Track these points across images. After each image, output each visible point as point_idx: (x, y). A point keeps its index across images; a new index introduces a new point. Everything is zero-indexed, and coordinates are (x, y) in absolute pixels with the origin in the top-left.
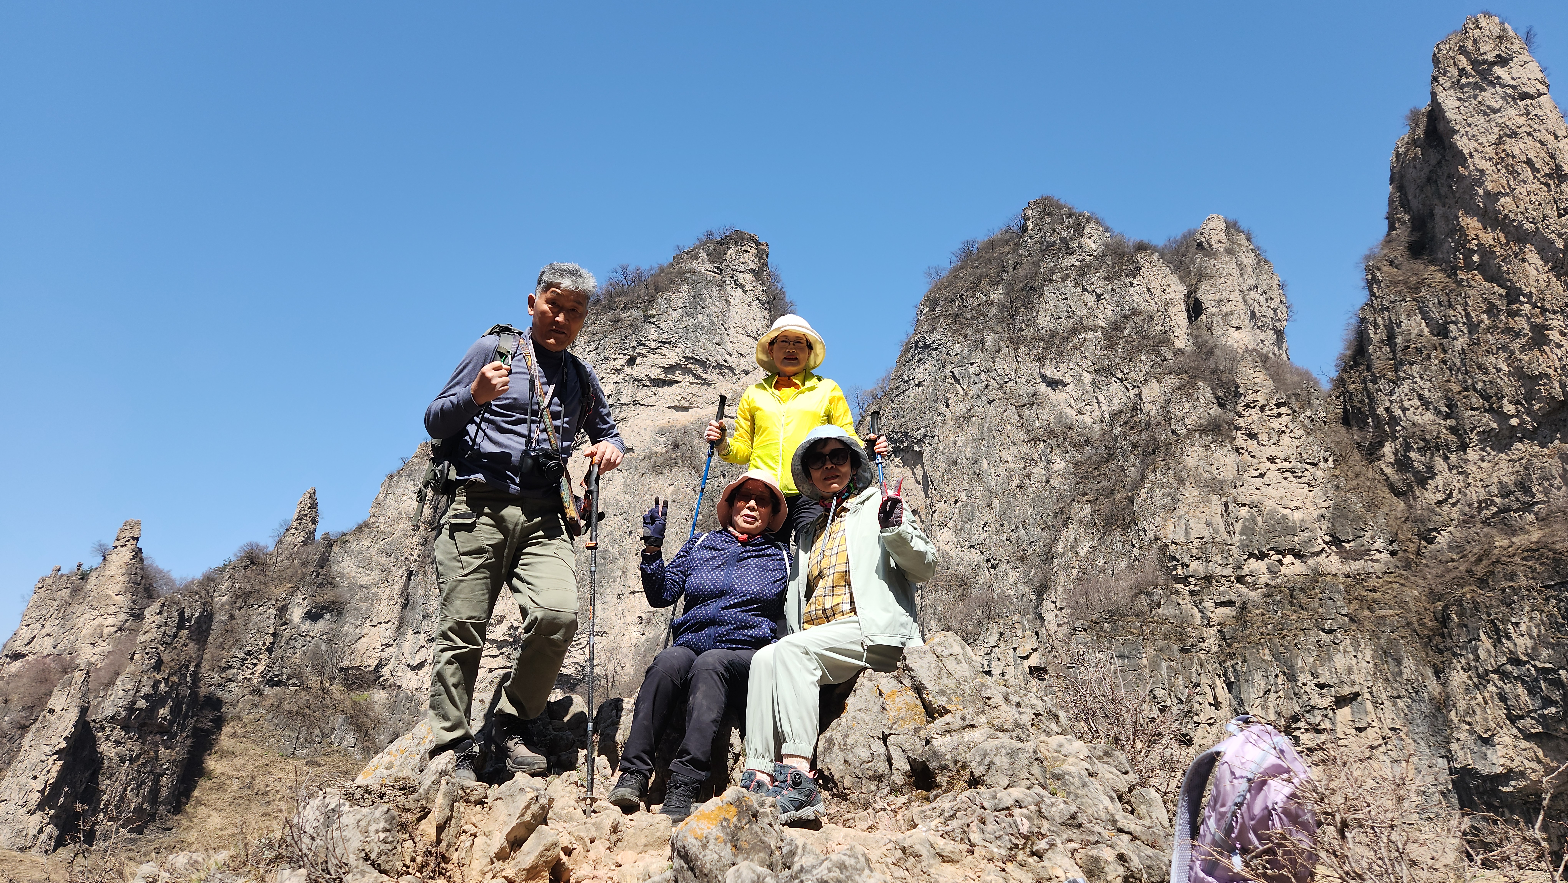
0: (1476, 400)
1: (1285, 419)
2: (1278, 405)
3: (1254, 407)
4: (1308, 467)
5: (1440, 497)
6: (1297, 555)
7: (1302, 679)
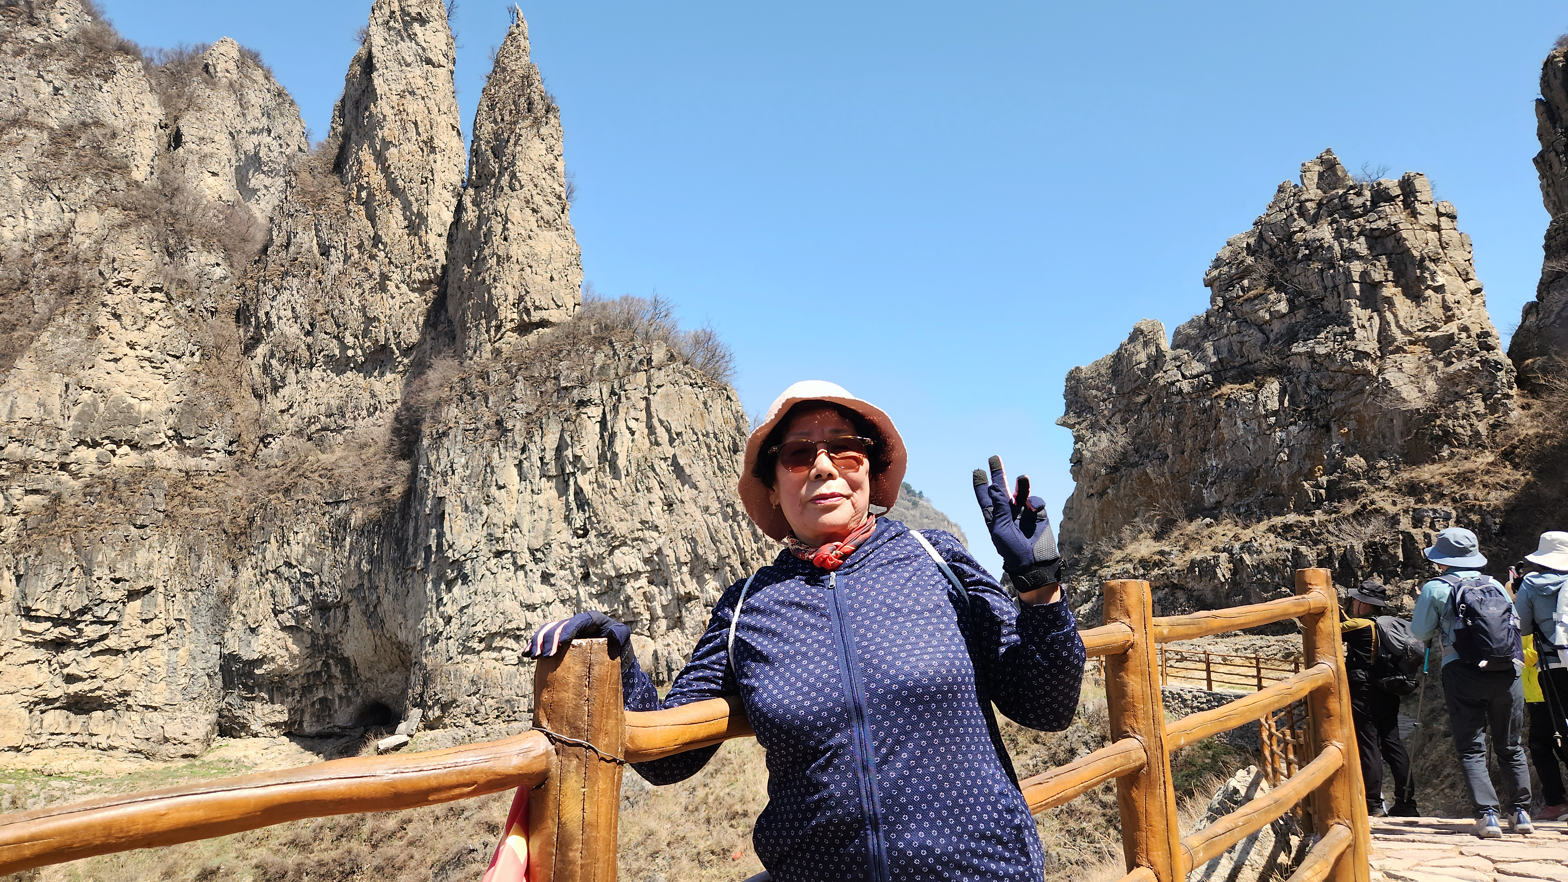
0: (330, 326)
1: (157, 305)
2: (153, 290)
3: (127, 286)
4: (169, 358)
5: (284, 406)
6: (134, 446)
7: (97, 573)
